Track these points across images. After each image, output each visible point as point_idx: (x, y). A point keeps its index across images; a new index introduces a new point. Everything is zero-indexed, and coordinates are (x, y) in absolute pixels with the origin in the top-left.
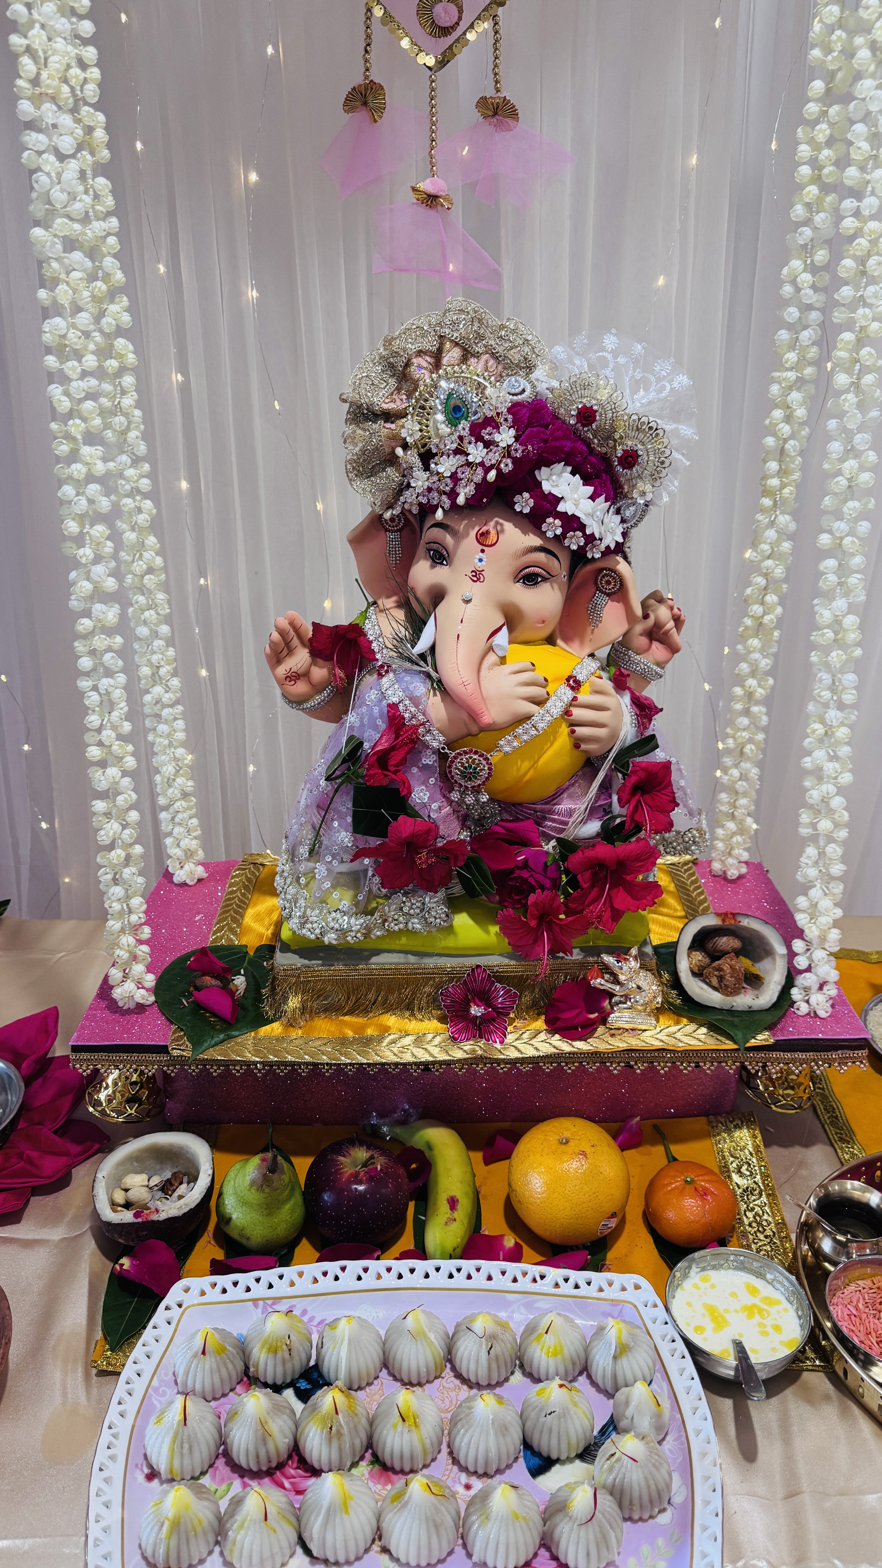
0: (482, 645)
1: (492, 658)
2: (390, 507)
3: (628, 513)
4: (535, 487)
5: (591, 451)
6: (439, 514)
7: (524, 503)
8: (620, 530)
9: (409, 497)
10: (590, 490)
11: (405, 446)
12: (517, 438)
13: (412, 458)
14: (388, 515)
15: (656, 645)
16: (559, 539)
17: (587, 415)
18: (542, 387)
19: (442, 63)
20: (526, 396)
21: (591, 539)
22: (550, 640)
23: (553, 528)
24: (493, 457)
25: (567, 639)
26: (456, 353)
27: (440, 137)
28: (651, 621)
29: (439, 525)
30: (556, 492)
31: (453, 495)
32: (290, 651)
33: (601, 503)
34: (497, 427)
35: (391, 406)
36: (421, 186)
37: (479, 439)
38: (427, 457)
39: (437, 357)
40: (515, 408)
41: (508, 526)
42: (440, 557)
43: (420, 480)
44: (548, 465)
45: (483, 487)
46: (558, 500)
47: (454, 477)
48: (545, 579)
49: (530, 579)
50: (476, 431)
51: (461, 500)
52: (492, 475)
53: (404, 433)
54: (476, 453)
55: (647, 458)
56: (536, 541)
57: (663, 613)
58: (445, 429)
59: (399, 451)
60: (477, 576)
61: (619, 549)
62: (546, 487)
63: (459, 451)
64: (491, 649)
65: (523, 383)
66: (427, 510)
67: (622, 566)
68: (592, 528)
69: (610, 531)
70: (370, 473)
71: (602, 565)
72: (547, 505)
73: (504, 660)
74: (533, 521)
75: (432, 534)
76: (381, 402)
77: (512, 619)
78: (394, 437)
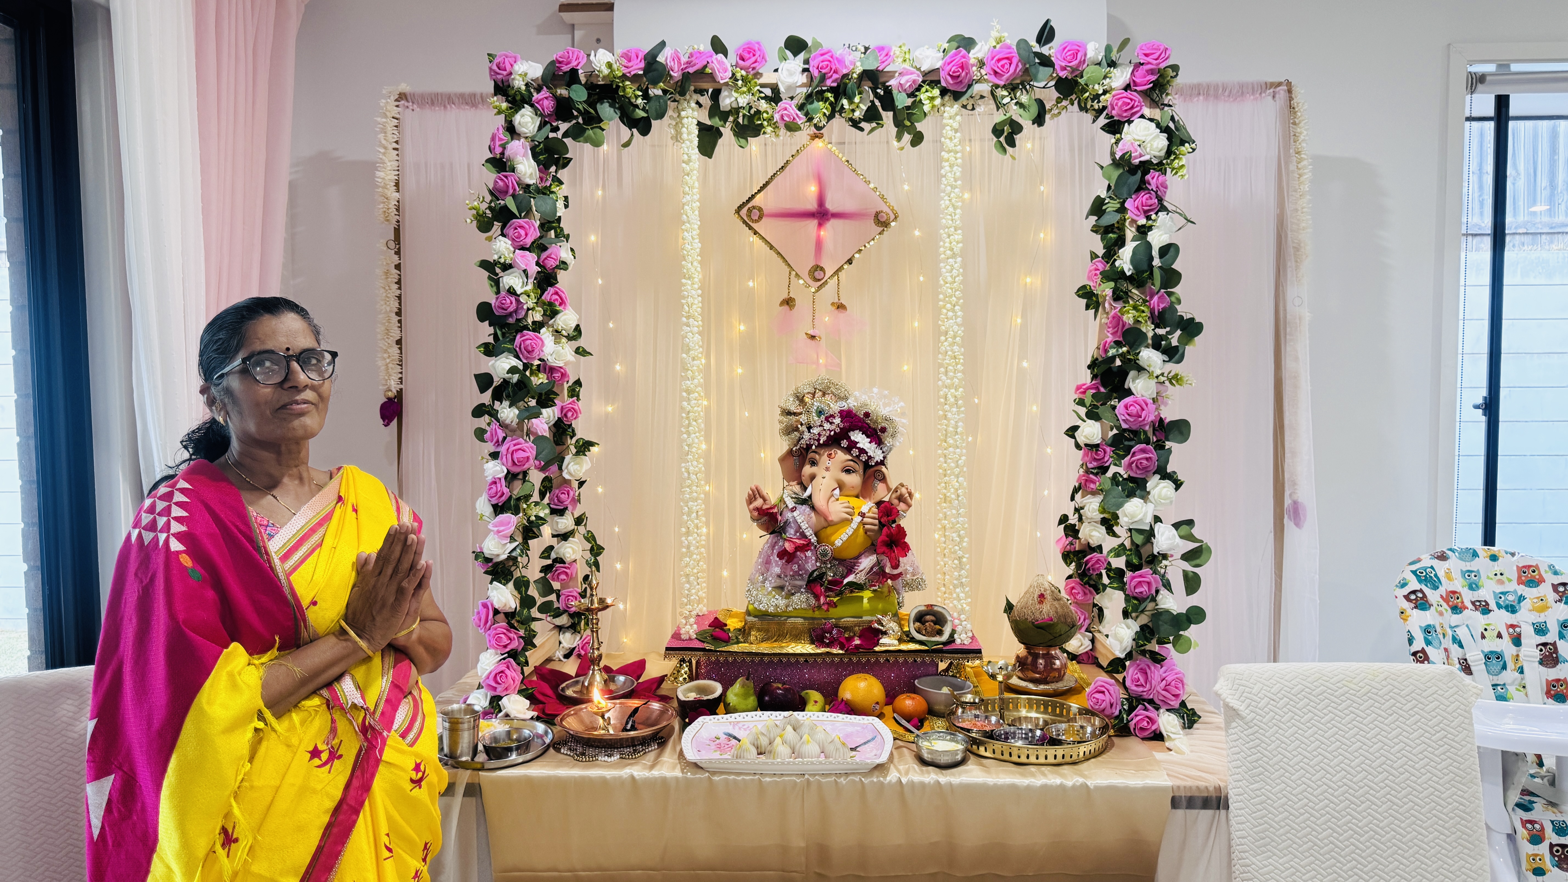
0: (829, 494)
1: (833, 499)
2: (796, 446)
3: (884, 450)
4: (848, 438)
5: (870, 427)
6: (814, 447)
7: (844, 443)
8: (882, 455)
9: (802, 441)
10: (869, 440)
11: (802, 424)
12: (842, 422)
13: (804, 428)
14: (794, 449)
15: (901, 504)
16: (858, 457)
17: (867, 415)
18: (851, 405)
19: (817, 291)
20: (846, 408)
21: (870, 457)
22: (857, 497)
23: (855, 452)
24: (833, 427)
25: (864, 497)
26: (820, 393)
27: (817, 315)
28: (899, 493)
29: (814, 452)
30: (856, 440)
31: (819, 440)
32: (755, 499)
33: (874, 445)
34: (834, 417)
35: (797, 411)
36: (809, 332)
37: (828, 421)
38: (809, 428)
39: (814, 394)
40: (841, 412)
41: (839, 452)
42: (814, 463)
43: (807, 436)
44: (853, 431)
45: (829, 437)
46: (857, 443)
47: (819, 434)
48: (853, 472)
49: (848, 471)
50: (827, 419)
51: (821, 442)
52: (832, 433)
53: (801, 420)
54: (827, 426)
55: (890, 430)
56: (850, 458)
57: (904, 490)
58: (816, 418)
59: (799, 426)
60: (827, 469)
61: (882, 463)
62: (852, 438)
63: (820, 426)
64: (832, 495)
65: (844, 404)
66: (809, 446)
67: (884, 469)
68: (871, 453)
69: (878, 456)
70: (789, 434)
71: (876, 468)
72: (853, 444)
73: (837, 500)
74: (848, 450)
75: (811, 455)
76: (793, 409)
77: (841, 486)
78: (798, 421)
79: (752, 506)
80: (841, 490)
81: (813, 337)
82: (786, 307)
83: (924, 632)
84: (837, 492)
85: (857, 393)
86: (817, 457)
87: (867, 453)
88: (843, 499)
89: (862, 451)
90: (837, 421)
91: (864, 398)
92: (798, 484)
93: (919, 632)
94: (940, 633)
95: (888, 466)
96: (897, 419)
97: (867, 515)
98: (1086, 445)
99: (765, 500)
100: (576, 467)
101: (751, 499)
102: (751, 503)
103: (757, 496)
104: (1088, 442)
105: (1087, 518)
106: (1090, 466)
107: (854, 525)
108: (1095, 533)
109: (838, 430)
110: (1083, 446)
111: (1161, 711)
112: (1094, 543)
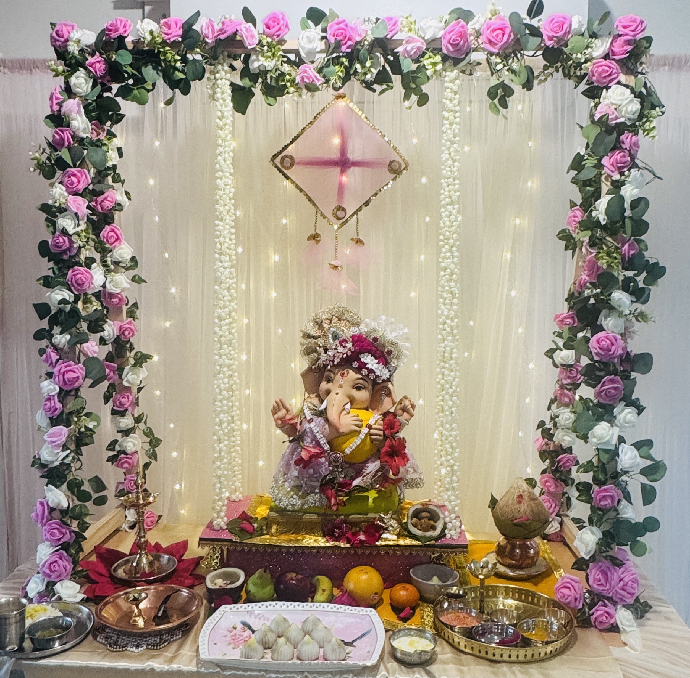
0: (341, 408)
1: (344, 412)
2: (314, 364)
3: (390, 369)
4: (359, 360)
5: (378, 350)
6: (329, 367)
7: (356, 364)
8: (388, 374)
9: (320, 362)
10: (377, 361)
11: (320, 347)
12: (353, 345)
13: (322, 350)
14: (313, 367)
15: (405, 414)
16: (367, 376)
17: (375, 339)
18: (362, 331)
19: (339, 228)
20: (357, 333)
21: (377, 376)
22: (367, 409)
23: (364, 372)
24: (346, 351)
26: (337, 319)
28: (403, 405)
29: (329, 371)
30: (366, 361)
31: (333, 361)
32: (280, 410)
33: (381, 366)
34: (347, 342)
35: (316, 335)
36: (332, 263)
37: (342, 345)
38: (326, 350)
39: (331, 320)
40: (353, 337)
41: (351, 371)
42: (329, 381)
43: (324, 357)
44: (363, 353)
45: (342, 359)
46: (367, 364)
47: (334, 356)
48: (363, 389)
49: (358, 388)
50: (341, 343)
51: (335, 363)
52: (345, 356)
53: (319, 343)
54: (340, 349)
55: (395, 353)
56: (360, 376)
57: (407, 402)
58: (331, 342)
59: (318, 348)
60: (340, 386)
61: (388, 380)
62: (362, 360)
63: (336, 349)
64: (344, 409)
65: (357, 329)
67: (390, 385)
68: (378, 373)
69: (385, 374)
70: (309, 354)
71: (382, 385)
72: (363, 365)
73: (348, 413)
74: (358, 370)
75: (327, 373)
76: (313, 333)
77: (352, 400)
78: (316, 344)
79: (276, 416)
80: (352, 404)
81: (336, 267)
82: (313, 241)
83: (420, 527)
84: (348, 406)
85: (367, 321)
86: (332, 375)
87: (374, 373)
88: (354, 412)
89: (371, 371)
90: (349, 345)
91: (373, 325)
92: (316, 396)
93: (415, 526)
94: (434, 528)
95: (394, 383)
96: (402, 343)
97: (373, 427)
98: (562, 365)
99: (288, 411)
100: (134, 376)
101: (275, 411)
102: (276, 413)
103: (281, 407)
104: (564, 363)
105: (561, 425)
106: (565, 382)
107: (362, 436)
108: (567, 438)
109: (349, 353)
110: (559, 365)
111: (619, 607)
112: (565, 445)
